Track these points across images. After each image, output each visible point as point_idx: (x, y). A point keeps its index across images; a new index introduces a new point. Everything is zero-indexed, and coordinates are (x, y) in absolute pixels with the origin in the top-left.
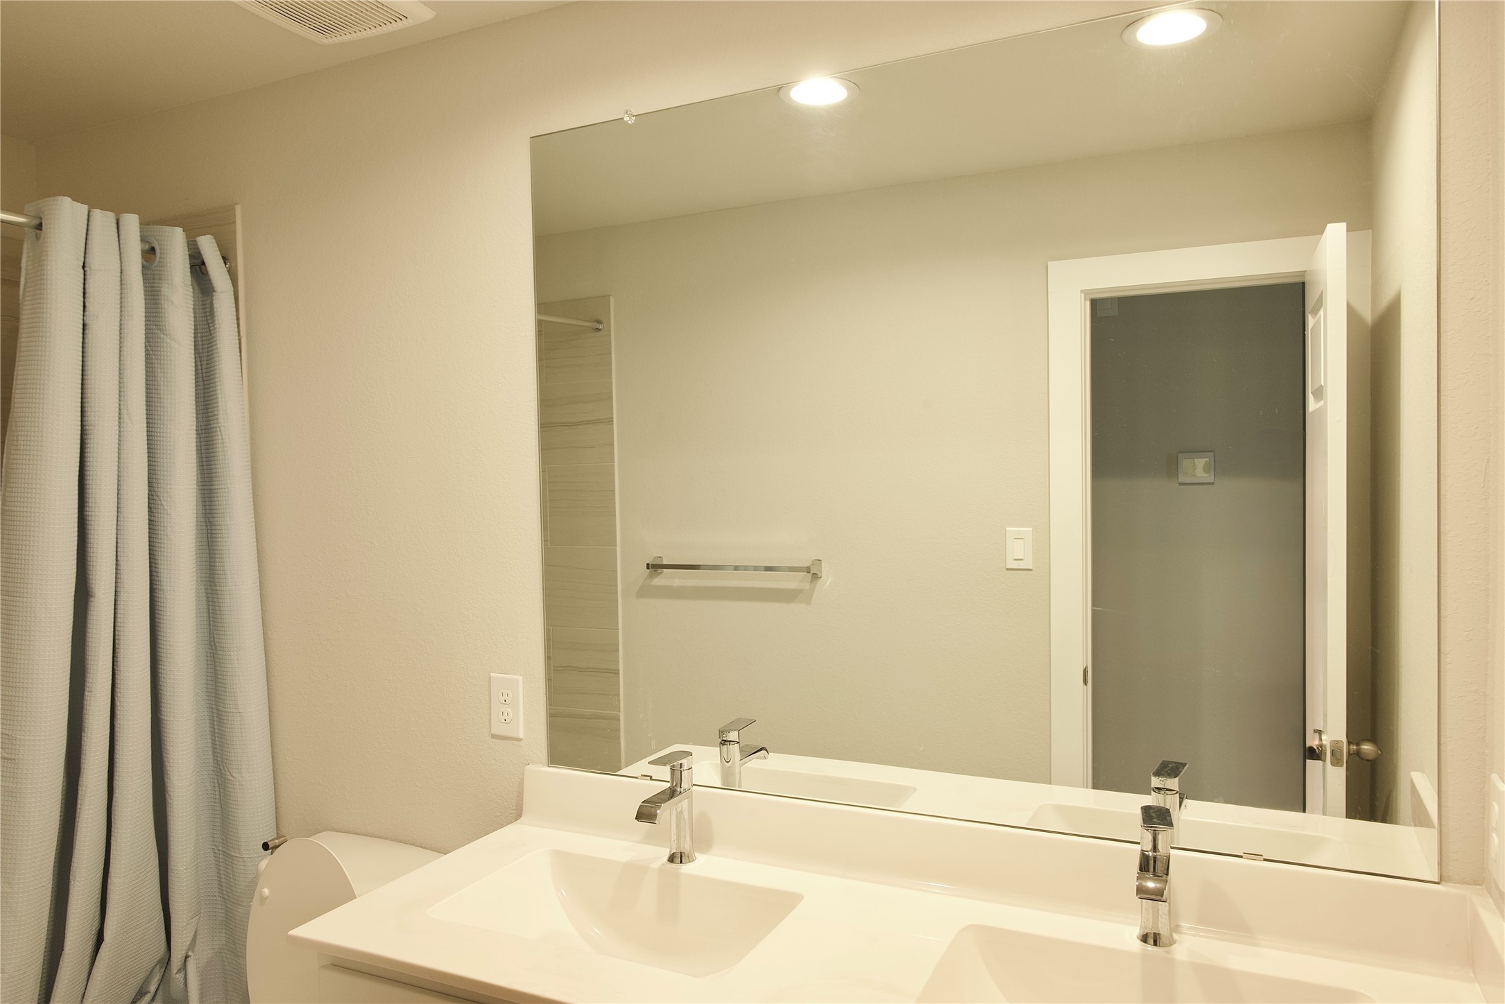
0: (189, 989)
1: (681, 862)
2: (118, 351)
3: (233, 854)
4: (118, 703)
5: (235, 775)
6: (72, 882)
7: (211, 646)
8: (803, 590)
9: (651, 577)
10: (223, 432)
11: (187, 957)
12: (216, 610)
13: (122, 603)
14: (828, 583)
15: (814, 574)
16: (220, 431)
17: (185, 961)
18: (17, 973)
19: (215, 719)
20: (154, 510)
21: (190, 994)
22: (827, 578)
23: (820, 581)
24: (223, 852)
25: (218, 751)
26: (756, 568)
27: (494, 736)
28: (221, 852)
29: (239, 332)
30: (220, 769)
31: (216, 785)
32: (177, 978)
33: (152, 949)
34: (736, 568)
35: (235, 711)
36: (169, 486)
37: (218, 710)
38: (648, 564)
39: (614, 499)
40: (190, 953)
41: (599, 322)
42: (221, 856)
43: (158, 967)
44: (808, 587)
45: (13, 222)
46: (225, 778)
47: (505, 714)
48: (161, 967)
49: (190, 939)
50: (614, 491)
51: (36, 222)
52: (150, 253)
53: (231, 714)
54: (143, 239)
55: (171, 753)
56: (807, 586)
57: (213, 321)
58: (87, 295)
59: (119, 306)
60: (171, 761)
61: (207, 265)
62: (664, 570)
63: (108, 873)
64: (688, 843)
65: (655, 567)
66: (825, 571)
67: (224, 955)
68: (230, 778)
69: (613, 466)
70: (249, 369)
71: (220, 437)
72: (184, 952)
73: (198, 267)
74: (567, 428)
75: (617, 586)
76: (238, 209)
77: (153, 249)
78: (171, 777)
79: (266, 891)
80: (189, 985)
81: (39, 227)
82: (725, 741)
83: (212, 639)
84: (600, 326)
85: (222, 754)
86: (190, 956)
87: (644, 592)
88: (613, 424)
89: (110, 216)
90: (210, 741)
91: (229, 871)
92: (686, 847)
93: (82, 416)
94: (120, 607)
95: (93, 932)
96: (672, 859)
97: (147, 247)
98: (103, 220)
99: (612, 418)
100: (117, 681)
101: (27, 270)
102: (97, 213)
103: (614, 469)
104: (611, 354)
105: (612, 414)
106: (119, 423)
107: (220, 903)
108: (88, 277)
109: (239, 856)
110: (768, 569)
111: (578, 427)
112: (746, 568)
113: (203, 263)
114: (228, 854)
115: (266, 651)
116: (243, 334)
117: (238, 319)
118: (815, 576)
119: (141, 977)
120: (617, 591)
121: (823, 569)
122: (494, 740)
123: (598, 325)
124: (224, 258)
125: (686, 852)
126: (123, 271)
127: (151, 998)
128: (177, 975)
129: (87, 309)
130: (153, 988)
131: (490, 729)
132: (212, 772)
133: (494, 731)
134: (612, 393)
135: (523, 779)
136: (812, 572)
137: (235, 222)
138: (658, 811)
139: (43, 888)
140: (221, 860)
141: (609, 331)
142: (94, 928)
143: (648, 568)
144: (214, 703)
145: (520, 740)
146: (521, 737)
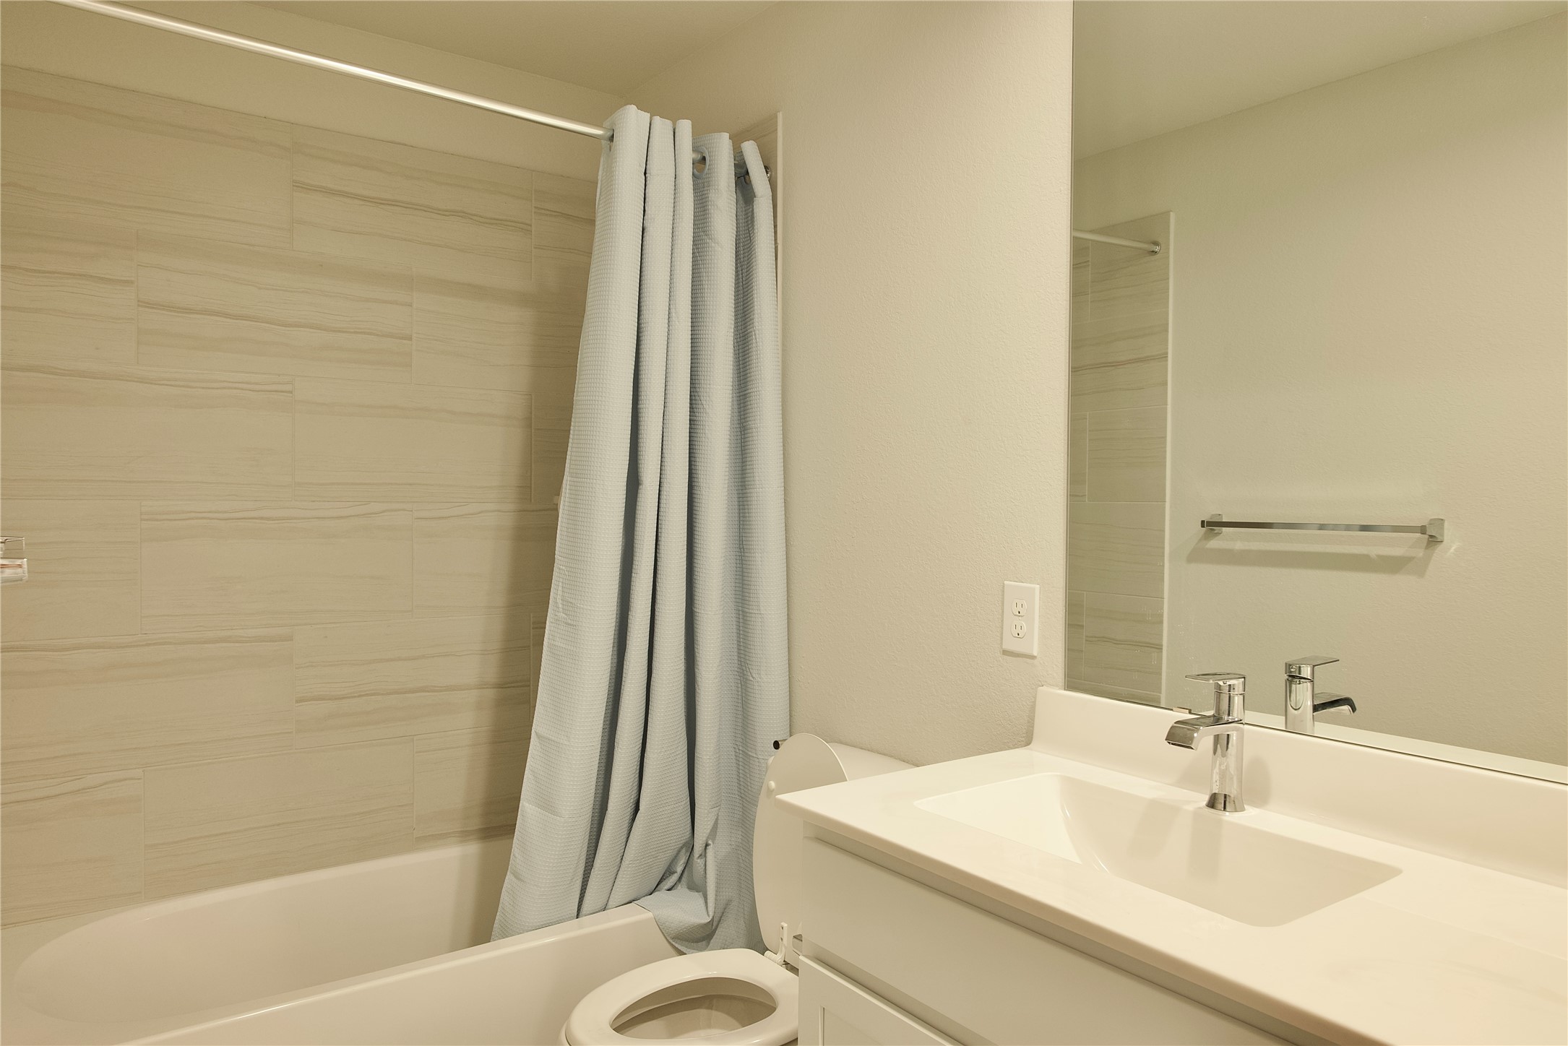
0: (708, 876)
1: (1225, 808)
2: (670, 253)
3: (750, 753)
4: (658, 588)
5: (754, 676)
6: (616, 749)
7: (740, 549)
8: (1414, 558)
9: (1207, 537)
10: (757, 336)
11: (707, 845)
12: (745, 513)
13: (665, 493)
14: (1452, 550)
15: (1431, 536)
16: (755, 335)
17: (705, 849)
18: (570, 820)
19: (741, 620)
20: (695, 410)
21: (708, 880)
22: (1452, 542)
23: (1440, 547)
24: (742, 751)
25: (742, 652)
26: (1348, 528)
27: (1005, 652)
28: (741, 752)
29: (776, 240)
30: (743, 670)
31: (740, 685)
32: (698, 863)
33: (679, 830)
34: (1322, 527)
35: (756, 612)
36: (708, 386)
37: (743, 612)
38: (1203, 522)
39: (1165, 447)
40: (710, 842)
41: (1156, 244)
42: (741, 756)
43: (684, 850)
44: (1421, 555)
45: (594, 134)
46: (747, 679)
47: (1018, 627)
48: (687, 851)
49: (710, 827)
50: (1165, 437)
51: (609, 134)
52: (701, 162)
53: (753, 615)
54: (695, 149)
55: (701, 644)
56: (1420, 553)
57: (753, 226)
58: (647, 200)
59: (672, 210)
60: (701, 652)
61: (750, 174)
62: (1224, 529)
63: (645, 747)
64: (1235, 787)
65: (1212, 525)
66: (1449, 533)
67: (739, 852)
68: (751, 678)
69: (1166, 409)
70: (784, 275)
71: (754, 341)
72: (704, 839)
73: (742, 177)
74: (1113, 368)
75: (1164, 548)
76: (780, 116)
77: (704, 158)
78: (700, 668)
79: (773, 784)
80: (707, 872)
81: (612, 138)
82: (1293, 677)
83: (741, 542)
84: (1157, 249)
85: (745, 655)
86: (710, 845)
87: (1197, 556)
88: (1167, 360)
89: (669, 123)
90: (736, 642)
91: (747, 771)
92: (1232, 791)
93: (639, 315)
94: (663, 497)
95: (632, 801)
96: (1212, 804)
97: (699, 157)
98: (662, 126)
99: (1167, 353)
100: (659, 568)
101: (602, 181)
102: (657, 119)
103: (1166, 413)
104: (1168, 279)
105: (1167, 348)
106: (669, 322)
107: (738, 801)
108: (648, 182)
109: (755, 756)
110: (1365, 528)
111: (1125, 366)
112: (1335, 527)
113: (747, 173)
114: (747, 754)
115: (787, 558)
116: (779, 241)
117: (775, 226)
118: (1433, 541)
119: (669, 854)
120: (1163, 553)
121: (1446, 531)
122: (1005, 657)
123: (1153, 249)
124: (766, 168)
125: (1232, 796)
126: (677, 176)
127: (678, 878)
128: (699, 861)
129: (646, 212)
130: (679, 869)
131: (1002, 643)
132: (736, 673)
133: (1006, 646)
134: (1168, 324)
135: (1034, 702)
136: (1427, 536)
137: (776, 130)
138: (1195, 735)
139: (593, 748)
140: (741, 760)
141: (1168, 252)
142: (633, 797)
143: (1203, 526)
144: (740, 605)
145: (1033, 657)
146: (1035, 654)
